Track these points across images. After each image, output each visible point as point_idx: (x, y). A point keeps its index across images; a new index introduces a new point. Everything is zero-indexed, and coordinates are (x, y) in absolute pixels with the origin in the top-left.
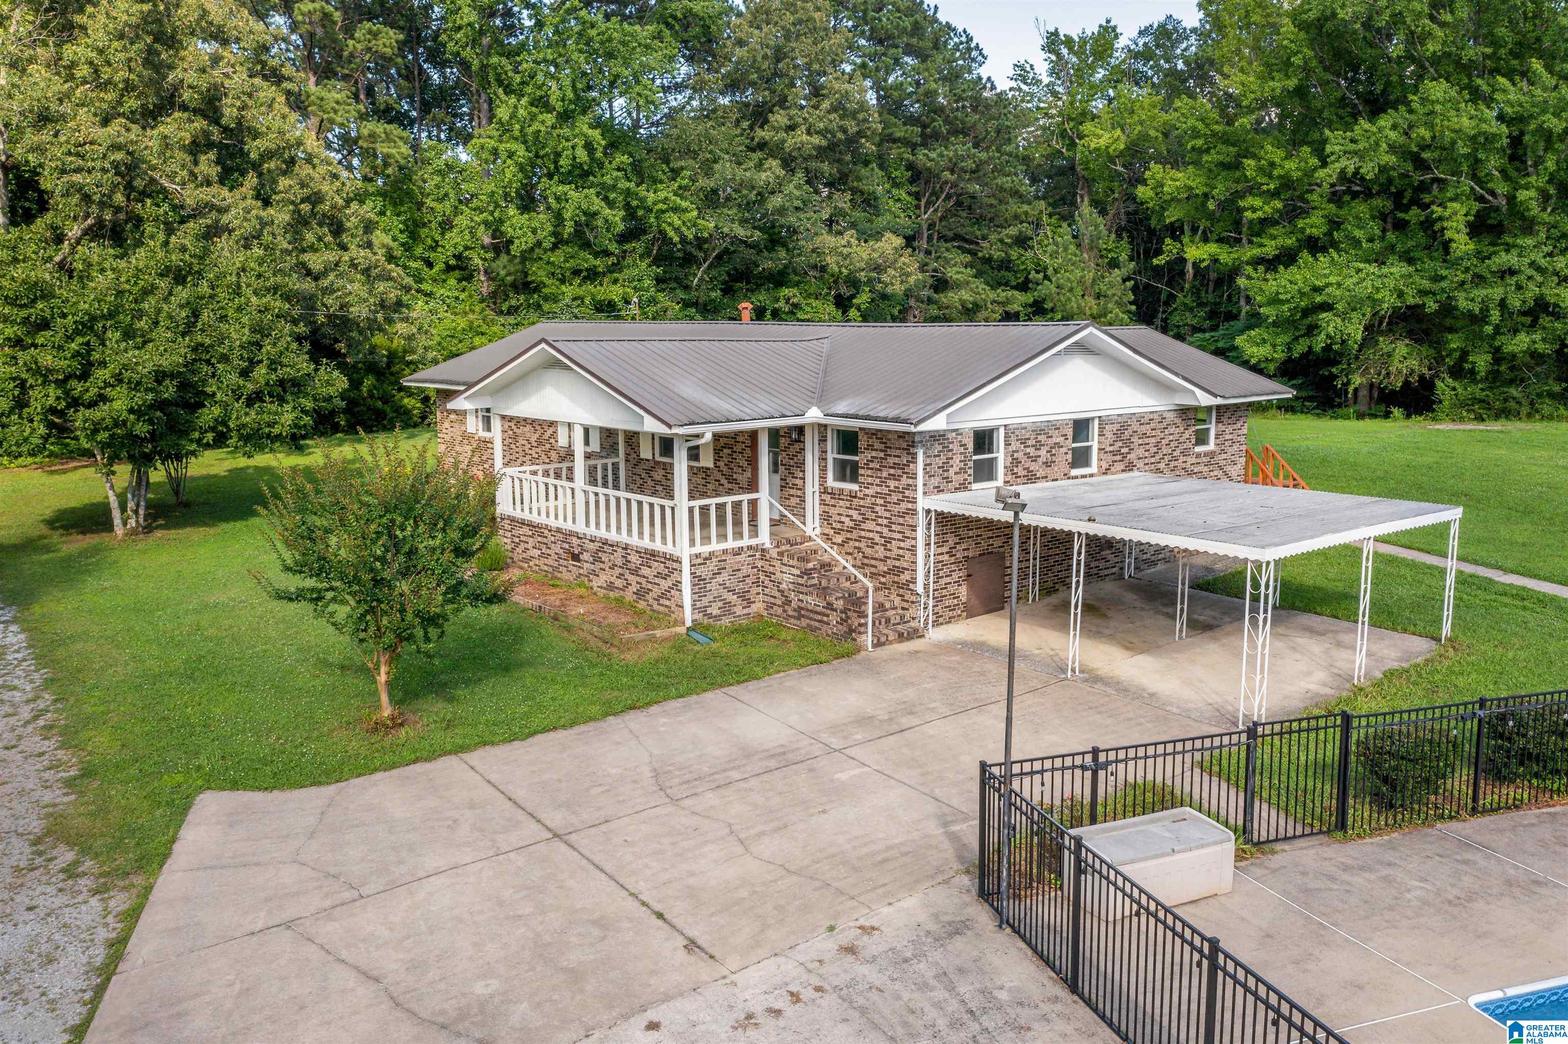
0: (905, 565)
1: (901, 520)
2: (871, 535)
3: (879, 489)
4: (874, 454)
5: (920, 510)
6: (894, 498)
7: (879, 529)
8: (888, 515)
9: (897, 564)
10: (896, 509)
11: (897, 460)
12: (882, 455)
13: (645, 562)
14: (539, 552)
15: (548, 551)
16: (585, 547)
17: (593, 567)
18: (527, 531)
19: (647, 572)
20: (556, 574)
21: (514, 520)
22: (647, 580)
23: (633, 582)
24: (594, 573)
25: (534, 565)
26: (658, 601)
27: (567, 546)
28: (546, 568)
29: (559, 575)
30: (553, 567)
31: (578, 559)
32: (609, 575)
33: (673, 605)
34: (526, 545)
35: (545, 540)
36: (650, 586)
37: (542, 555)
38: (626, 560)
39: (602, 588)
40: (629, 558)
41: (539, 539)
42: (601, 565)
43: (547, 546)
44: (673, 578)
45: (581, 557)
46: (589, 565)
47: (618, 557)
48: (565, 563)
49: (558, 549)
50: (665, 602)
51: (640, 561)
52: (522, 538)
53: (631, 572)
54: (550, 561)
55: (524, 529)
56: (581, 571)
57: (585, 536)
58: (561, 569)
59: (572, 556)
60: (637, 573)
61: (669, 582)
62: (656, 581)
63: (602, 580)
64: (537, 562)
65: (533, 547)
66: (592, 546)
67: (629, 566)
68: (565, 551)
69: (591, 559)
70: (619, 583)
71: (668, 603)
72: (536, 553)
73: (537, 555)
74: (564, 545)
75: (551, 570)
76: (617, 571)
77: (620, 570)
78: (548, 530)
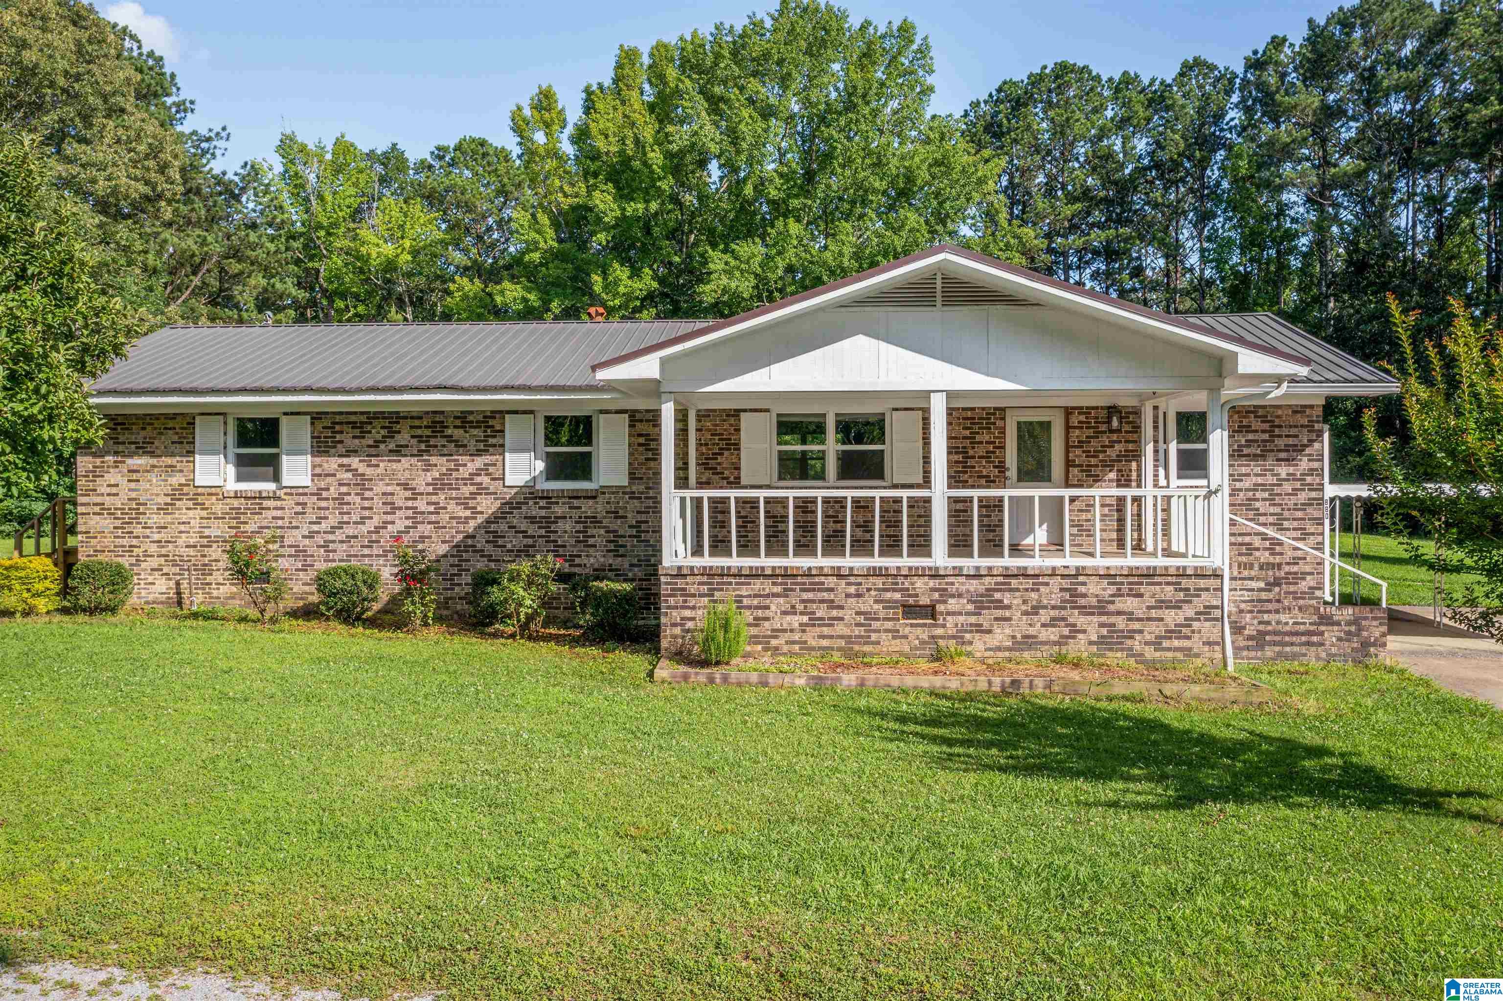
0: (1308, 569)
1: (1299, 514)
2: (1247, 539)
3: (1260, 480)
4: (1251, 436)
5: (1326, 497)
6: (1288, 487)
7: (1262, 529)
8: (1277, 510)
9: (1295, 569)
10: (1291, 501)
11: (1291, 441)
12: (1266, 436)
13: (1125, 588)
14: (805, 619)
15: (834, 613)
16: (952, 589)
17: (973, 619)
18: (768, 586)
19: (1129, 604)
20: (857, 648)
21: (724, 573)
22: (1130, 617)
23: (1092, 626)
24: (979, 629)
25: (787, 643)
26: (1157, 644)
27: (897, 596)
28: (825, 643)
29: (867, 648)
30: (848, 638)
31: (930, 612)
32: (1021, 625)
33: (1195, 643)
34: (760, 613)
35: (826, 595)
36: (1137, 626)
37: (815, 621)
38: (1074, 594)
39: (999, 649)
40: (1082, 589)
41: (806, 596)
42: (999, 613)
43: (831, 605)
44: (1199, 603)
45: (940, 608)
46: (961, 619)
47: (1052, 593)
48: (889, 625)
49: (868, 604)
50: (1176, 643)
51: (1112, 589)
52: (746, 601)
53: (1085, 610)
54: (840, 629)
55: (757, 585)
56: (939, 631)
57: (958, 572)
58: (874, 637)
59: (911, 610)
60: (1101, 608)
61: (1189, 611)
62: (1154, 613)
63: (1001, 635)
64: (797, 637)
65: (785, 613)
66: (974, 585)
67: (1082, 602)
68: (889, 604)
69: (970, 607)
70: (1052, 634)
71: (1186, 643)
72: (795, 621)
73: (796, 625)
74: (888, 595)
75: (842, 643)
76: (1045, 616)
77: (1053, 613)
78: (840, 576)
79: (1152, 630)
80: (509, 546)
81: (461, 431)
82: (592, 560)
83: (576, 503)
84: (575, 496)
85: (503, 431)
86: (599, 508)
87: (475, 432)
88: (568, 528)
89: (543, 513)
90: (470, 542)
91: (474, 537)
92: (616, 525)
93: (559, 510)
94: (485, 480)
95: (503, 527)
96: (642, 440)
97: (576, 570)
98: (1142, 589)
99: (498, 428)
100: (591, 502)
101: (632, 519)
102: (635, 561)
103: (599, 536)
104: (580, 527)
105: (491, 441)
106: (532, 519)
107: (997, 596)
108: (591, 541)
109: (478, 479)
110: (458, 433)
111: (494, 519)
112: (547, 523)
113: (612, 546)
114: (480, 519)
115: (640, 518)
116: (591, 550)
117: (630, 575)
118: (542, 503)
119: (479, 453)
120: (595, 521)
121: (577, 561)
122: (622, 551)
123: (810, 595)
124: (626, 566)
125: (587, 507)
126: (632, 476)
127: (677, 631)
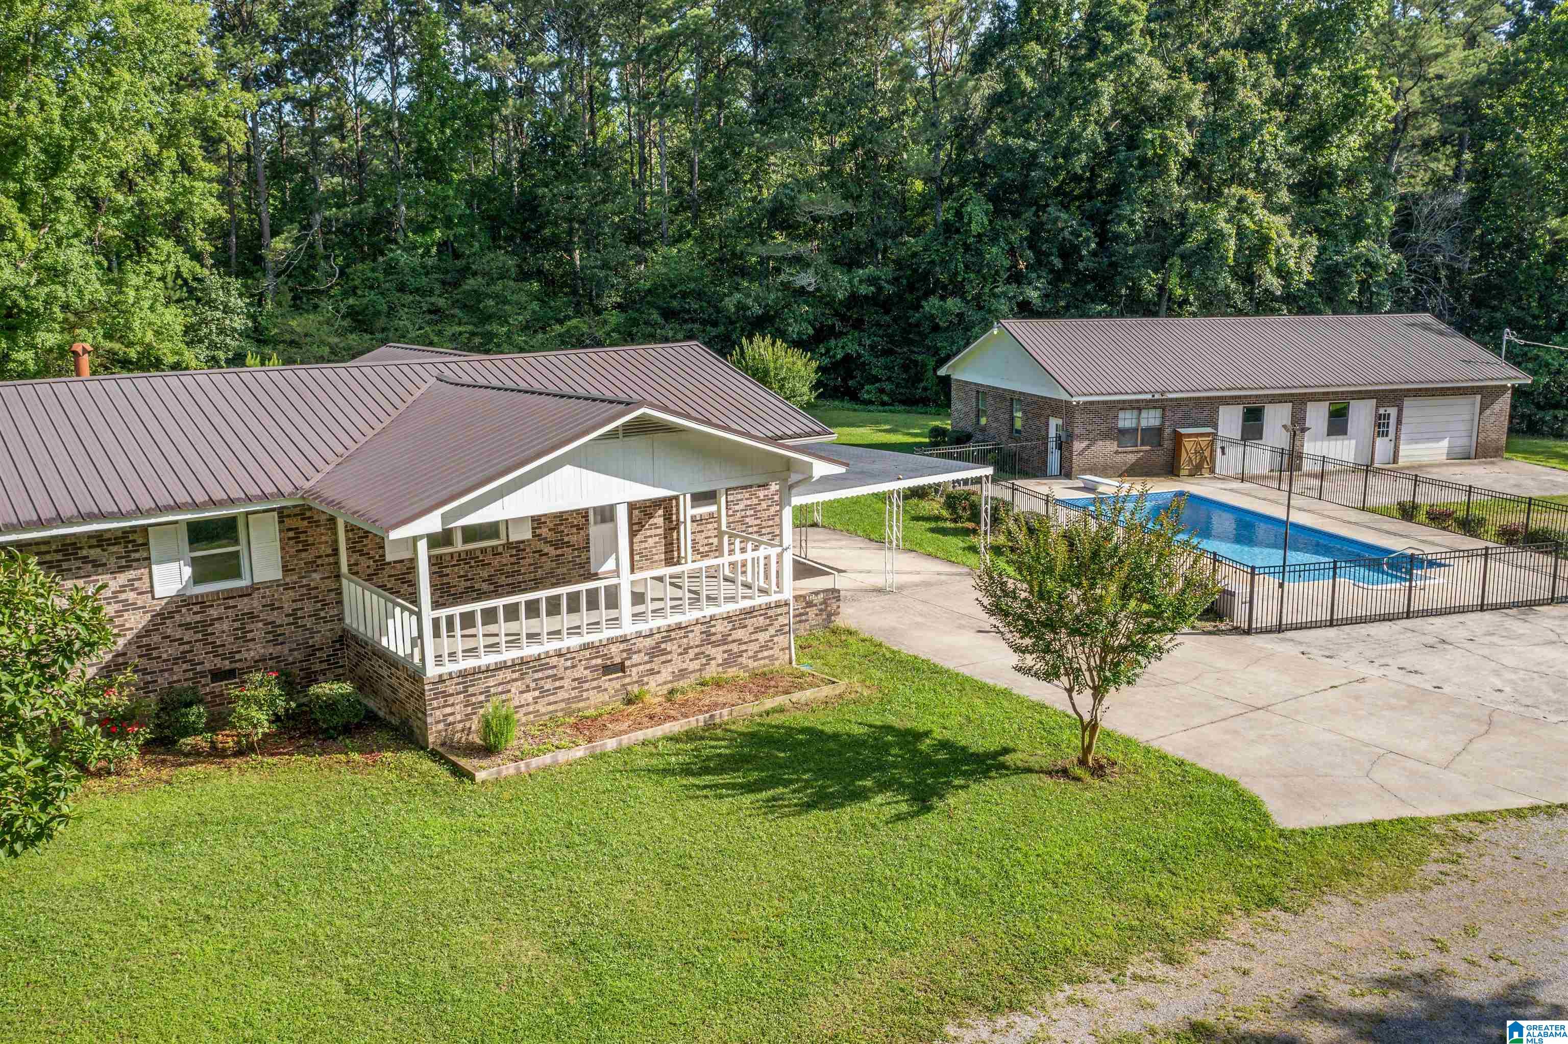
13: (737, 624)
14: (537, 693)
15: (557, 684)
16: (635, 648)
17: (648, 667)
18: (508, 675)
19: (739, 634)
20: (574, 706)
21: (476, 671)
22: (740, 642)
23: (718, 654)
24: (652, 672)
25: (525, 714)
26: (755, 658)
27: (599, 661)
28: (551, 708)
29: (581, 705)
30: (567, 701)
31: (621, 667)
32: (678, 663)
33: (776, 652)
34: (504, 697)
35: (550, 672)
36: (744, 647)
37: (544, 693)
38: (709, 634)
39: (665, 683)
40: (713, 630)
41: (536, 676)
42: (663, 658)
43: (555, 678)
44: (777, 625)
45: (627, 663)
46: (641, 668)
47: (695, 637)
48: (595, 684)
49: (580, 672)
50: (766, 654)
51: (730, 626)
52: (493, 690)
53: (715, 644)
54: (562, 695)
55: (501, 676)
56: (627, 680)
57: (639, 635)
58: (585, 694)
59: (607, 670)
60: (724, 641)
61: (772, 631)
62: (753, 637)
63: (666, 674)
64: (531, 709)
65: (522, 692)
66: (649, 642)
67: (713, 638)
68: (594, 669)
69: (646, 658)
70: (695, 665)
71: (771, 652)
72: (529, 697)
73: (530, 700)
74: (594, 662)
75: (563, 705)
76: (692, 653)
77: (697, 650)
78: (560, 655)
79: (754, 647)
80: (165, 656)
81: (99, 550)
82: (252, 653)
83: (231, 602)
84: (230, 595)
85: (146, 544)
86: (255, 603)
87: (114, 549)
88: (225, 627)
89: (198, 618)
90: (121, 660)
91: (124, 654)
92: (274, 616)
93: (214, 613)
94: (131, 596)
95: (156, 638)
96: (291, 534)
97: (237, 665)
98: (747, 622)
99: (140, 541)
100: (246, 600)
101: (288, 607)
102: (294, 646)
103: (258, 630)
104: (237, 624)
105: (134, 555)
106: (187, 626)
107: (663, 646)
108: (250, 636)
109: (123, 596)
110: (94, 553)
111: (147, 632)
112: (203, 627)
113: (270, 637)
114: (130, 635)
115: (295, 606)
116: (251, 645)
117: (291, 659)
118: (196, 608)
119: (121, 569)
120: (252, 616)
121: (238, 657)
122: (281, 639)
123: (540, 675)
124: (286, 652)
125: (243, 605)
126: (286, 570)
127: (441, 726)
